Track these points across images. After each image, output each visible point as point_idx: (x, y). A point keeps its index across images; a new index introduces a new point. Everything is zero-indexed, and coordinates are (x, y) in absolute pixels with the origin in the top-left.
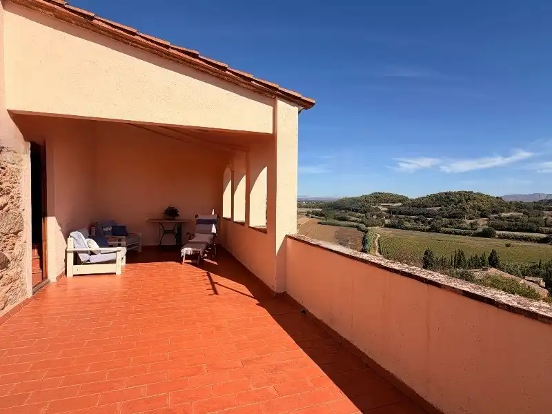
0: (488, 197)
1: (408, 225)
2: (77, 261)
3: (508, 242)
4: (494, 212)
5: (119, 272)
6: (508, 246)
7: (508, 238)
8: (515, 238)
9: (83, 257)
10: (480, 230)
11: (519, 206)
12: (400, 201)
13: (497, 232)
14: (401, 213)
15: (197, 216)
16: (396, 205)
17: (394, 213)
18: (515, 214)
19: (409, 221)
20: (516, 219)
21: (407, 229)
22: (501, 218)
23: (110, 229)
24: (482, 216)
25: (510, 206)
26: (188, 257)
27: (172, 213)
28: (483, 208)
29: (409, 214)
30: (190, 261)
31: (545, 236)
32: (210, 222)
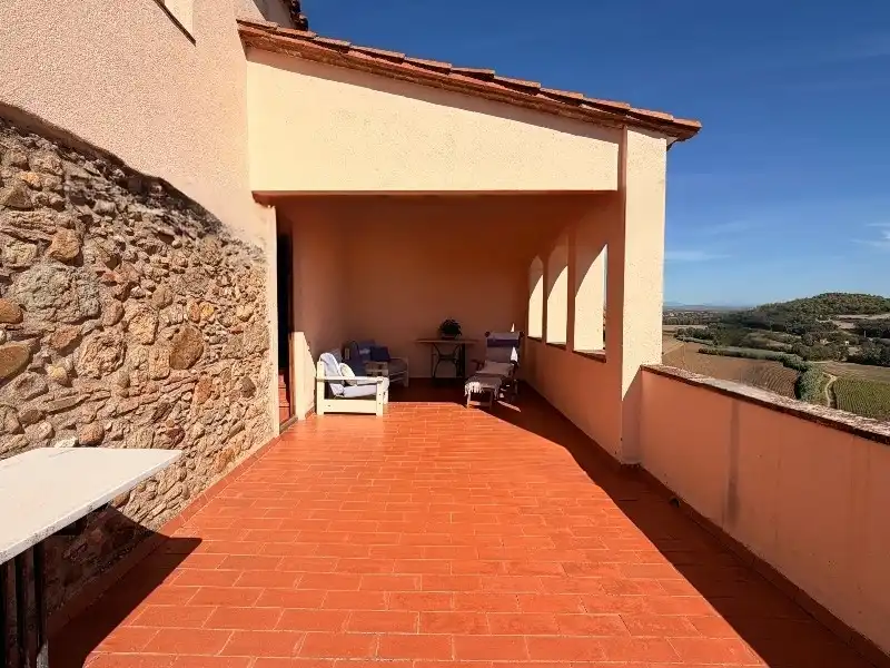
2: (328, 394)
5: (380, 412)
12: (886, 310)
14: (887, 335)
15: (488, 334)
17: (872, 334)
23: (368, 351)
26: (475, 396)
27: (450, 329)
32: (509, 344)
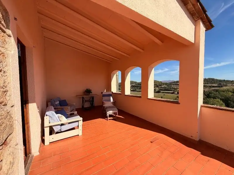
0: (158, 81)
1: (137, 90)
2: (52, 132)
3: (164, 94)
4: (160, 86)
5: (80, 134)
6: (164, 95)
7: (164, 93)
8: (166, 93)
9: (56, 129)
10: (157, 91)
11: (166, 84)
12: (135, 83)
13: (161, 91)
14: (135, 87)
15: (102, 93)
16: (134, 84)
17: (134, 87)
18: (165, 86)
19: (138, 89)
20: (166, 87)
21: (137, 91)
22: (162, 87)
23: (58, 102)
24: (157, 87)
25: (164, 84)
26: (110, 116)
27: (88, 92)
28: (157, 84)
29: (138, 87)
30: (112, 118)
31: (172, 92)
32: (109, 95)
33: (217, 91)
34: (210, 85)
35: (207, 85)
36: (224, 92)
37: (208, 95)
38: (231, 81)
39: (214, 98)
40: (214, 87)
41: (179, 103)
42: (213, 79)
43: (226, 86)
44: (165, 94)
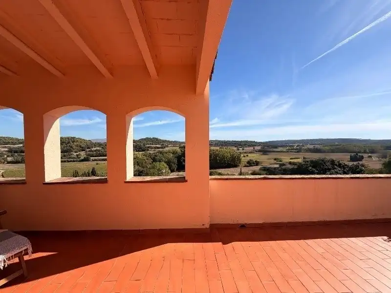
0: (84, 140)
3: (97, 162)
4: (88, 148)
6: (97, 164)
7: (95, 160)
8: (99, 160)
10: (82, 158)
11: (99, 145)
13: (91, 158)
14: (22, 152)
16: (17, 146)
17: (16, 152)
18: (98, 148)
20: (99, 151)
22: (92, 151)
24: (83, 151)
25: (95, 145)
28: (83, 146)
33: (161, 152)
34: (155, 146)
35: (153, 146)
36: (166, 153)
37: (154, 158)
38: (174, 142)
39: (160, 162)
40: (158, 148)
41: (186, 181)
42: (157, 139)
43: (167, 146)
44: (99, 162)
